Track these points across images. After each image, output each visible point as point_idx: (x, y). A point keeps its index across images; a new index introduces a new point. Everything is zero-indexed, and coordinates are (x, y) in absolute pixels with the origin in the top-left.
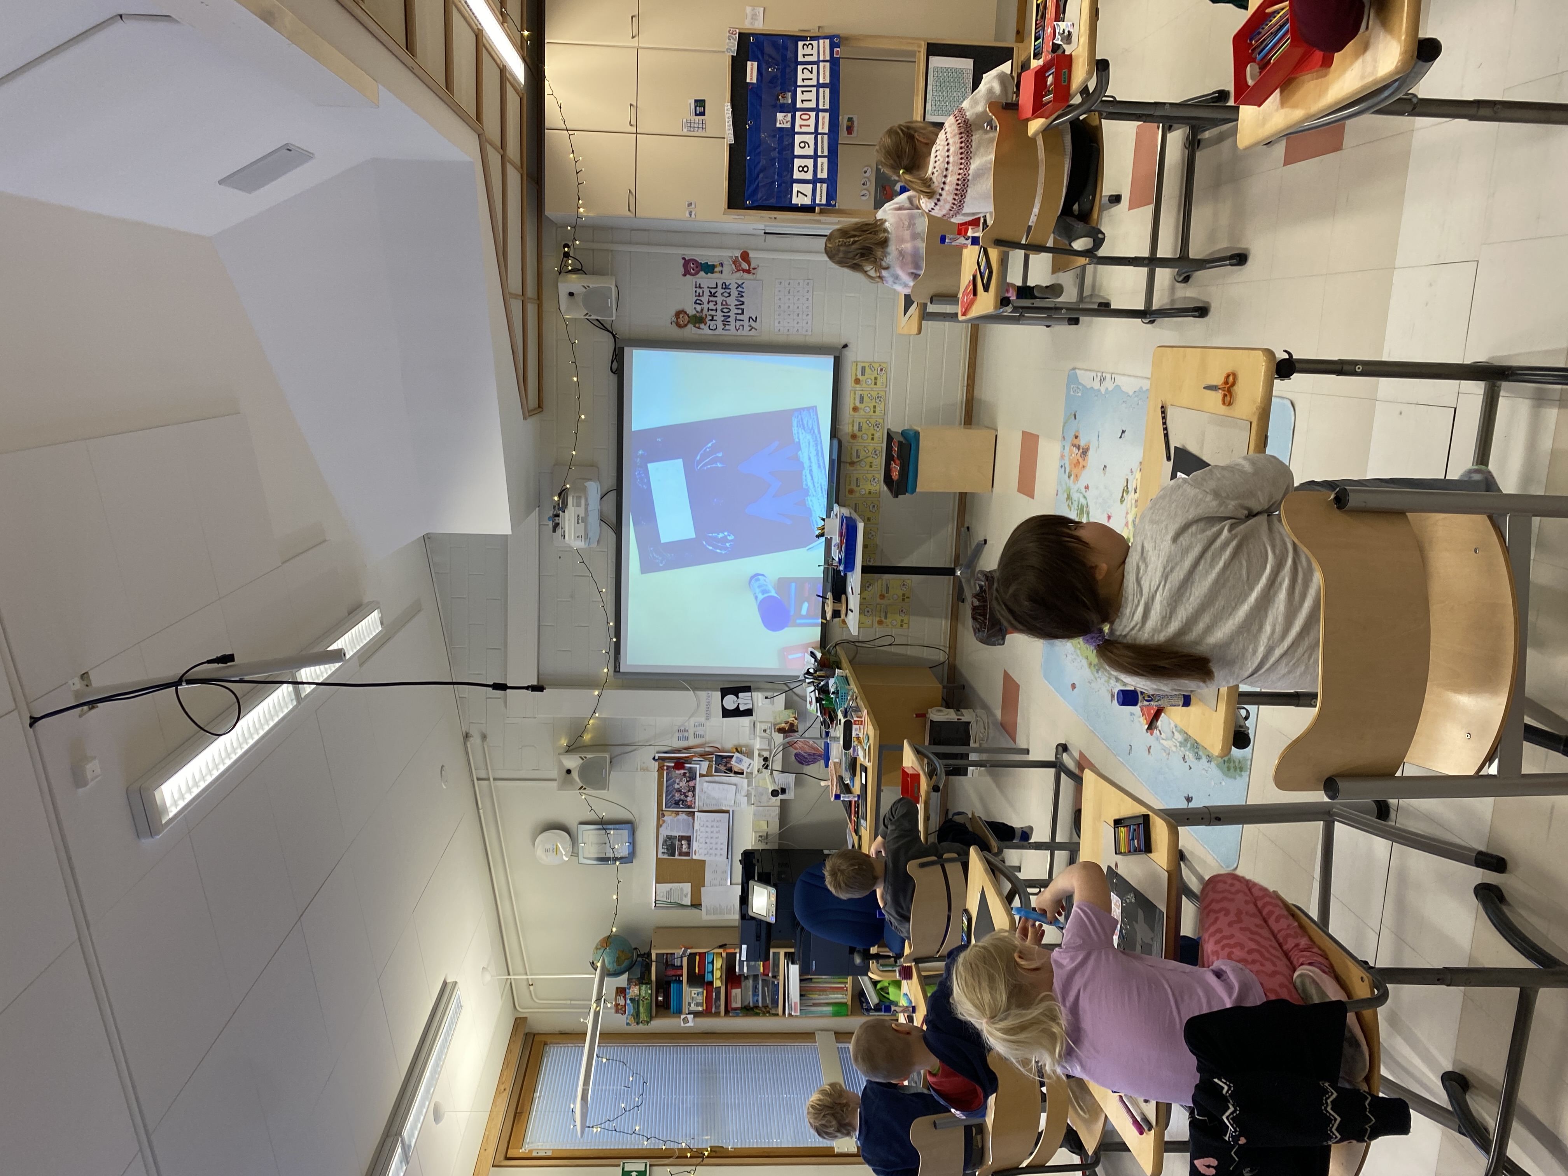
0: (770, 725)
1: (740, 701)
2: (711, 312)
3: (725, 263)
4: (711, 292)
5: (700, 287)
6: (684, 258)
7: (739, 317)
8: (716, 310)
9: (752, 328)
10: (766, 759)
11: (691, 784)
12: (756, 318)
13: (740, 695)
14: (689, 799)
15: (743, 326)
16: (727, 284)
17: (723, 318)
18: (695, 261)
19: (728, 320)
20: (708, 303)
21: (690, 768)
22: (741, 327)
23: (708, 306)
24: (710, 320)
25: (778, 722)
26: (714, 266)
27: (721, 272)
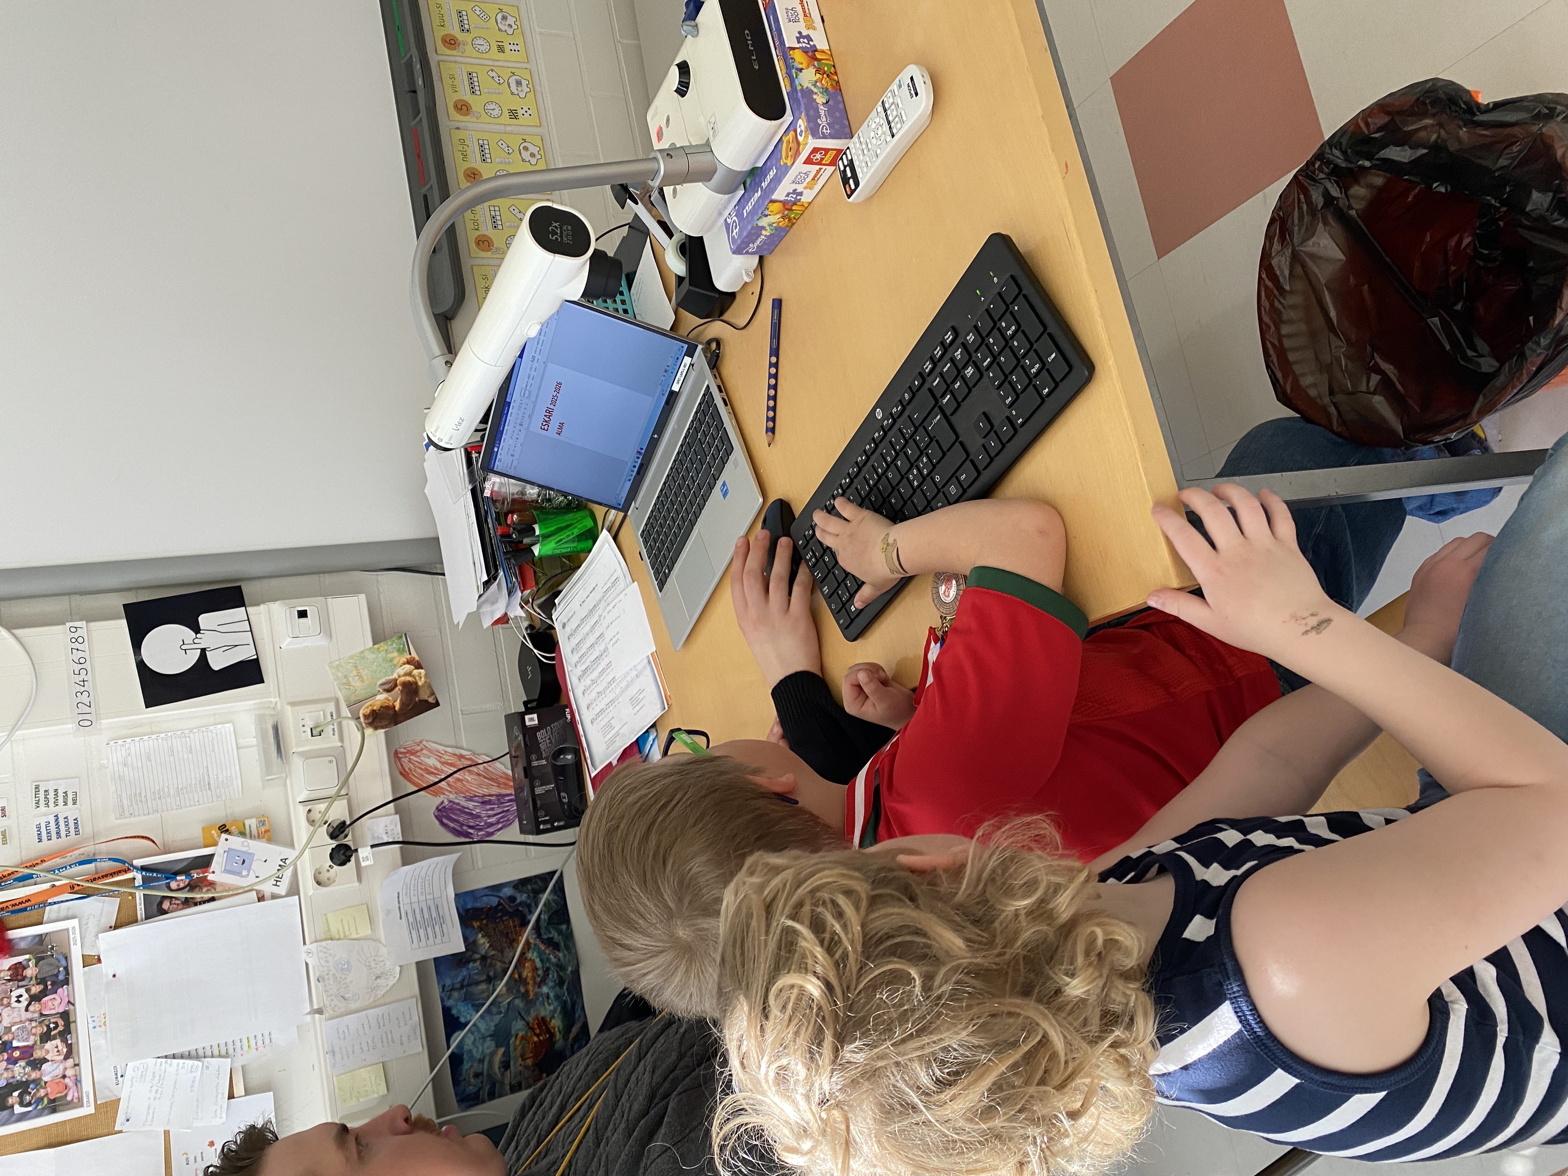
0: (331, 707)
1: (205, 640)
10: (338, 830)
11: (54, 1004)
13: (204, 620)
14: (49, 1072)
21: (40, 939)
25: (361, 693)
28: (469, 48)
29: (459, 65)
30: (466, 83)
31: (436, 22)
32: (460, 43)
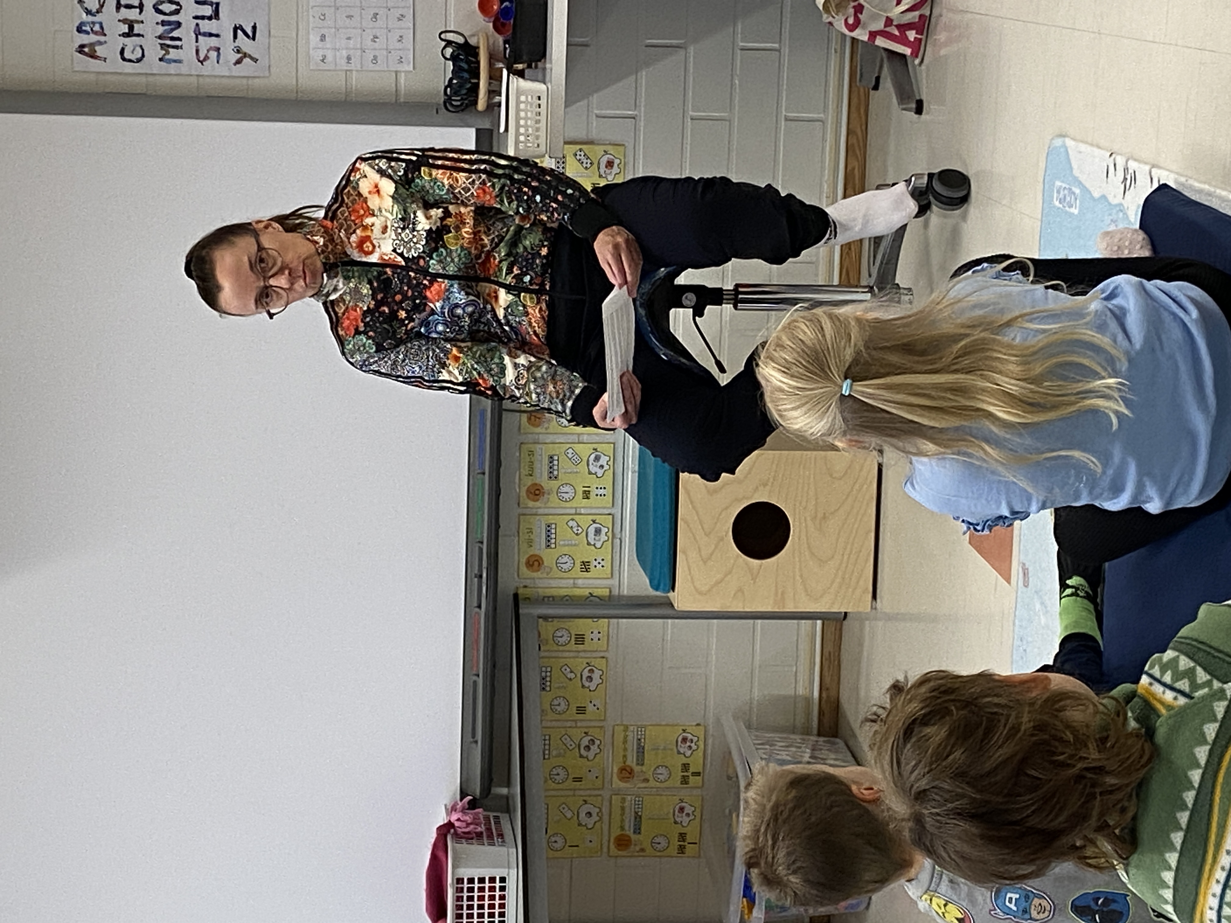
2: (125, 13)
7: (206, 26)
8: (141, 7)
9: (242, 56)
12: (254, 28)
15: (218, 49)
17: (161, 29)
19: (175, 34)
22: (213, 54)
24: (124, 34)
28: (553, 498)
29: (538, 517)
30: (544, 536)
31: (525, 471)
32: (544, 493)
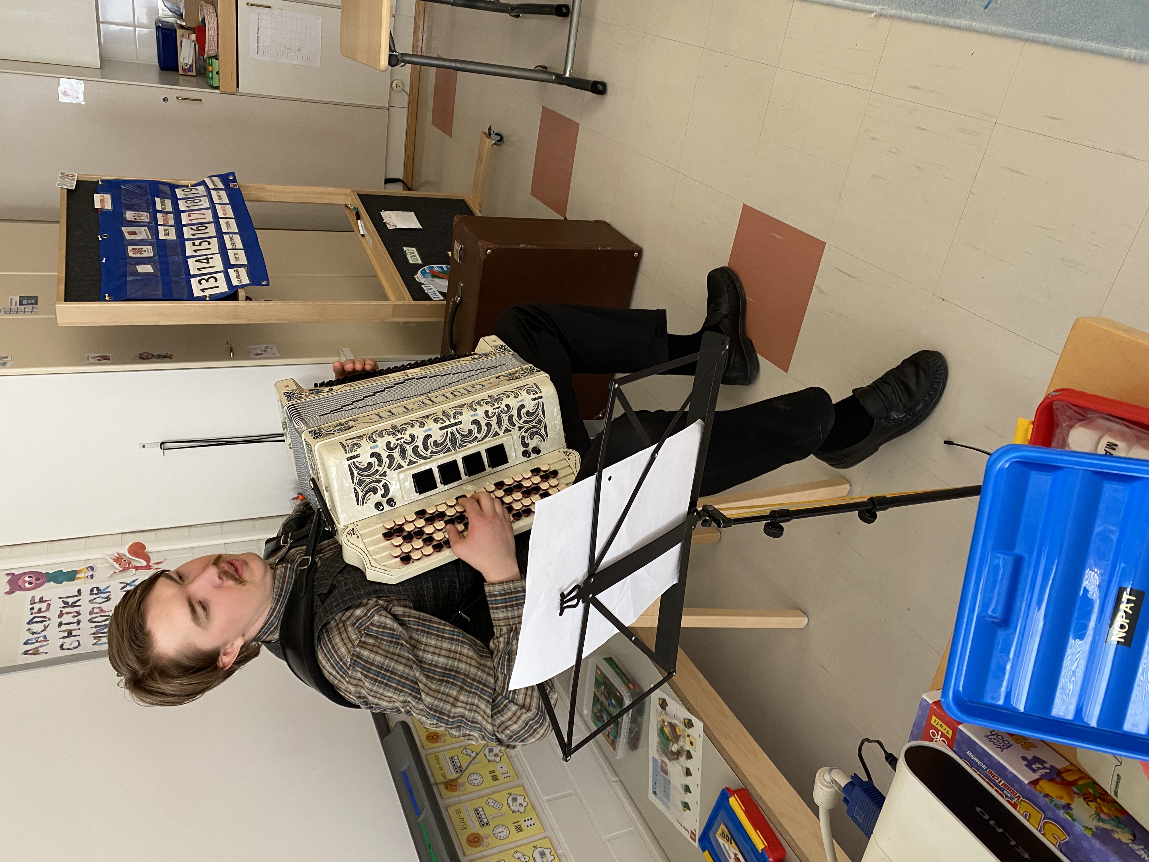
2: (64, 627)
3: (98, 566)
4: (66, 603)
5: (41, 600)
6: (8, 574)
8: (79, 622)
16: (101, 588)
18: (30, 574)
20: (61, 615)
23: (60, 620)
24: (63, 638)
26: (75, 573)
27: (92, 576)
28: (492, 839)
31: (458, 825)
32: (483, 838)
